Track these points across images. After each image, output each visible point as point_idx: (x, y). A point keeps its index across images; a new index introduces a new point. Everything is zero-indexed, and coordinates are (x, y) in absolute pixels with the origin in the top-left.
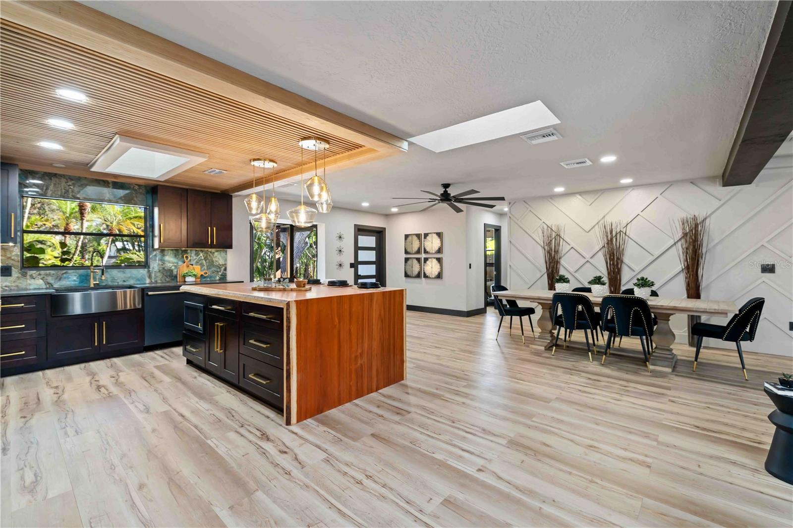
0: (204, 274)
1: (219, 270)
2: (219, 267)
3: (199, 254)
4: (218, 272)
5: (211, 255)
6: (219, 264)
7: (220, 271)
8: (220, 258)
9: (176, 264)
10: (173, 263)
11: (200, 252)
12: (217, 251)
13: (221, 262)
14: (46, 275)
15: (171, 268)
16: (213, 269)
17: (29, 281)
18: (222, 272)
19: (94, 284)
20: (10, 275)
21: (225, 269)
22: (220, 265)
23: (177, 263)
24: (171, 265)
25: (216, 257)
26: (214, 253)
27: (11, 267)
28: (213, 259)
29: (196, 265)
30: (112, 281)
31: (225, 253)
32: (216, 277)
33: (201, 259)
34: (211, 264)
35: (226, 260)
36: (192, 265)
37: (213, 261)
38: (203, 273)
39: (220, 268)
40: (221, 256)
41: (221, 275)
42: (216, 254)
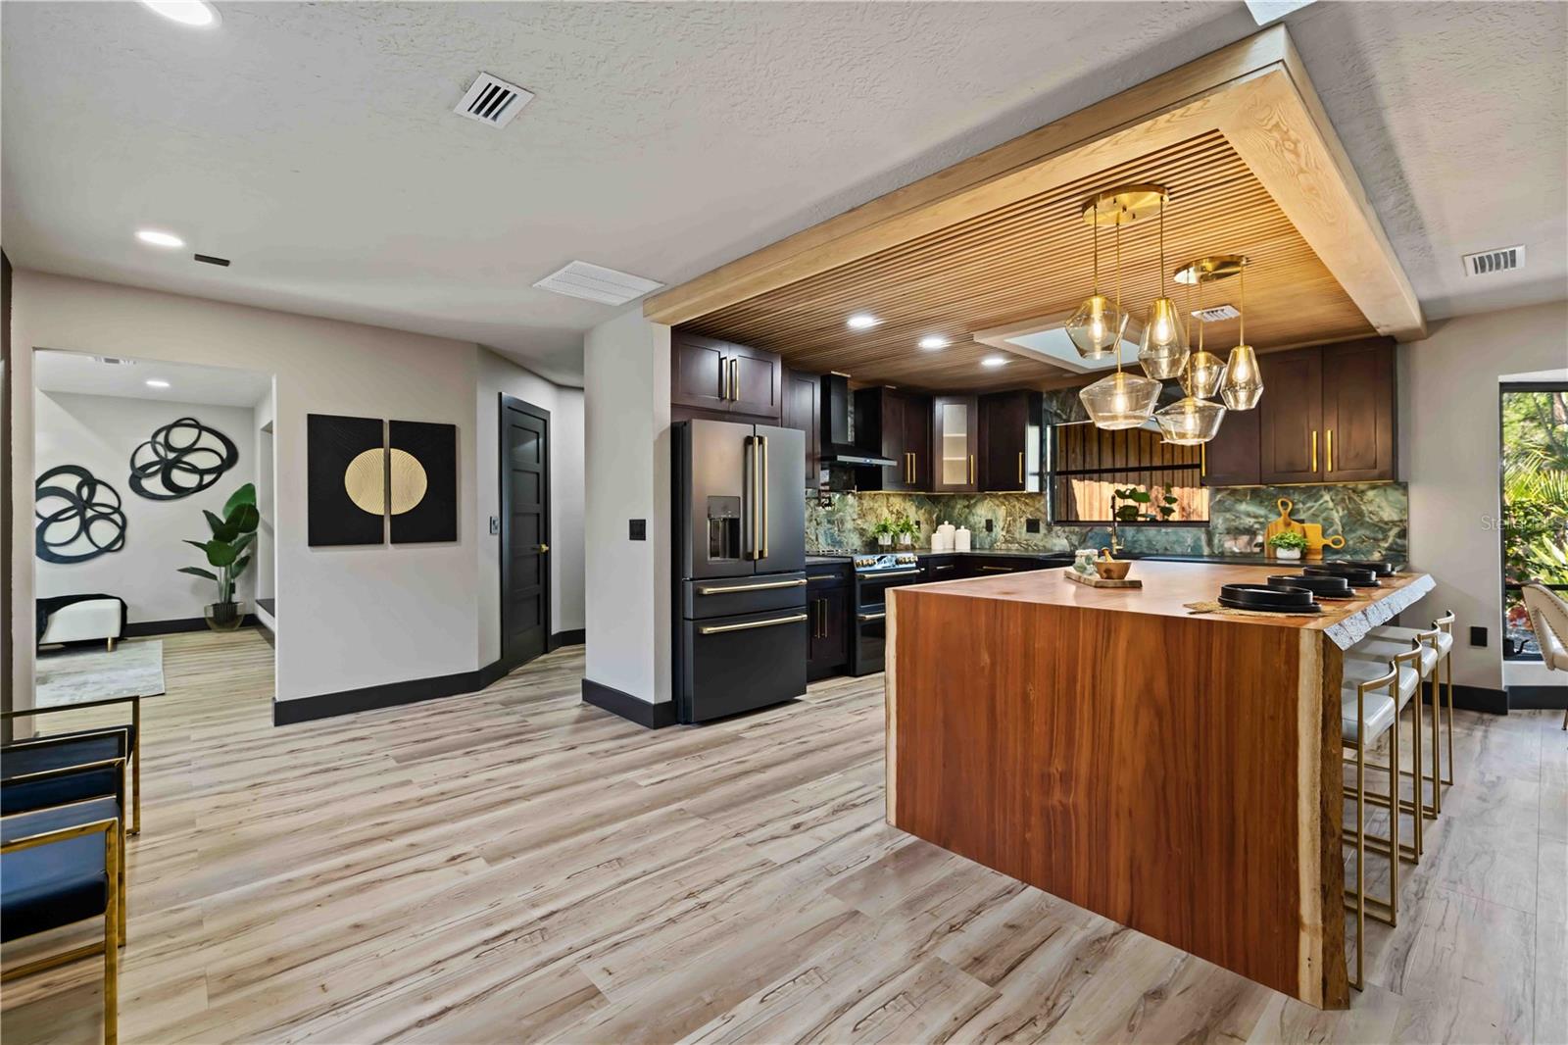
0: (1334, 542)
1: (1380, 536)
2: (1382, 527)
3: (1322, 496)
4: (1376, 540)
5: (1357, 499)
6: (1381, 521)
7: (1385, 539)
8: (1384, 504)
9: (1262, 520)
10: (1255, 517)
11: (1323, 492)
12: (1373, 488)
13: (1389, 514)
14: (1070, 532)
15: (1252, 526)
16: (1361, 532)
17: (1054, 541)
18: (1390, 540)
19: (1117, 550)
20: (1038, 531)
21: (1403, 534)
22: (1386, 523)
23: (1266, 517)
24: (1253, 520)
25: (1371, 502)
26: (1363, 492)
27: (1038, 520)
28: (1363, 508)
29: (1313, 522)
30: (1148, 548)
31: (1401, 491)
32: (1370, 552)
33: (1327, 509)
34: (1355, 519)
35: (1406, 510)
36: (1302, 521)
37: (1361, 514)
38: (1328, 542)
39: (1385, 532)
40: (1387, 499)
41: (1389, 549)
42: (1371, 494)
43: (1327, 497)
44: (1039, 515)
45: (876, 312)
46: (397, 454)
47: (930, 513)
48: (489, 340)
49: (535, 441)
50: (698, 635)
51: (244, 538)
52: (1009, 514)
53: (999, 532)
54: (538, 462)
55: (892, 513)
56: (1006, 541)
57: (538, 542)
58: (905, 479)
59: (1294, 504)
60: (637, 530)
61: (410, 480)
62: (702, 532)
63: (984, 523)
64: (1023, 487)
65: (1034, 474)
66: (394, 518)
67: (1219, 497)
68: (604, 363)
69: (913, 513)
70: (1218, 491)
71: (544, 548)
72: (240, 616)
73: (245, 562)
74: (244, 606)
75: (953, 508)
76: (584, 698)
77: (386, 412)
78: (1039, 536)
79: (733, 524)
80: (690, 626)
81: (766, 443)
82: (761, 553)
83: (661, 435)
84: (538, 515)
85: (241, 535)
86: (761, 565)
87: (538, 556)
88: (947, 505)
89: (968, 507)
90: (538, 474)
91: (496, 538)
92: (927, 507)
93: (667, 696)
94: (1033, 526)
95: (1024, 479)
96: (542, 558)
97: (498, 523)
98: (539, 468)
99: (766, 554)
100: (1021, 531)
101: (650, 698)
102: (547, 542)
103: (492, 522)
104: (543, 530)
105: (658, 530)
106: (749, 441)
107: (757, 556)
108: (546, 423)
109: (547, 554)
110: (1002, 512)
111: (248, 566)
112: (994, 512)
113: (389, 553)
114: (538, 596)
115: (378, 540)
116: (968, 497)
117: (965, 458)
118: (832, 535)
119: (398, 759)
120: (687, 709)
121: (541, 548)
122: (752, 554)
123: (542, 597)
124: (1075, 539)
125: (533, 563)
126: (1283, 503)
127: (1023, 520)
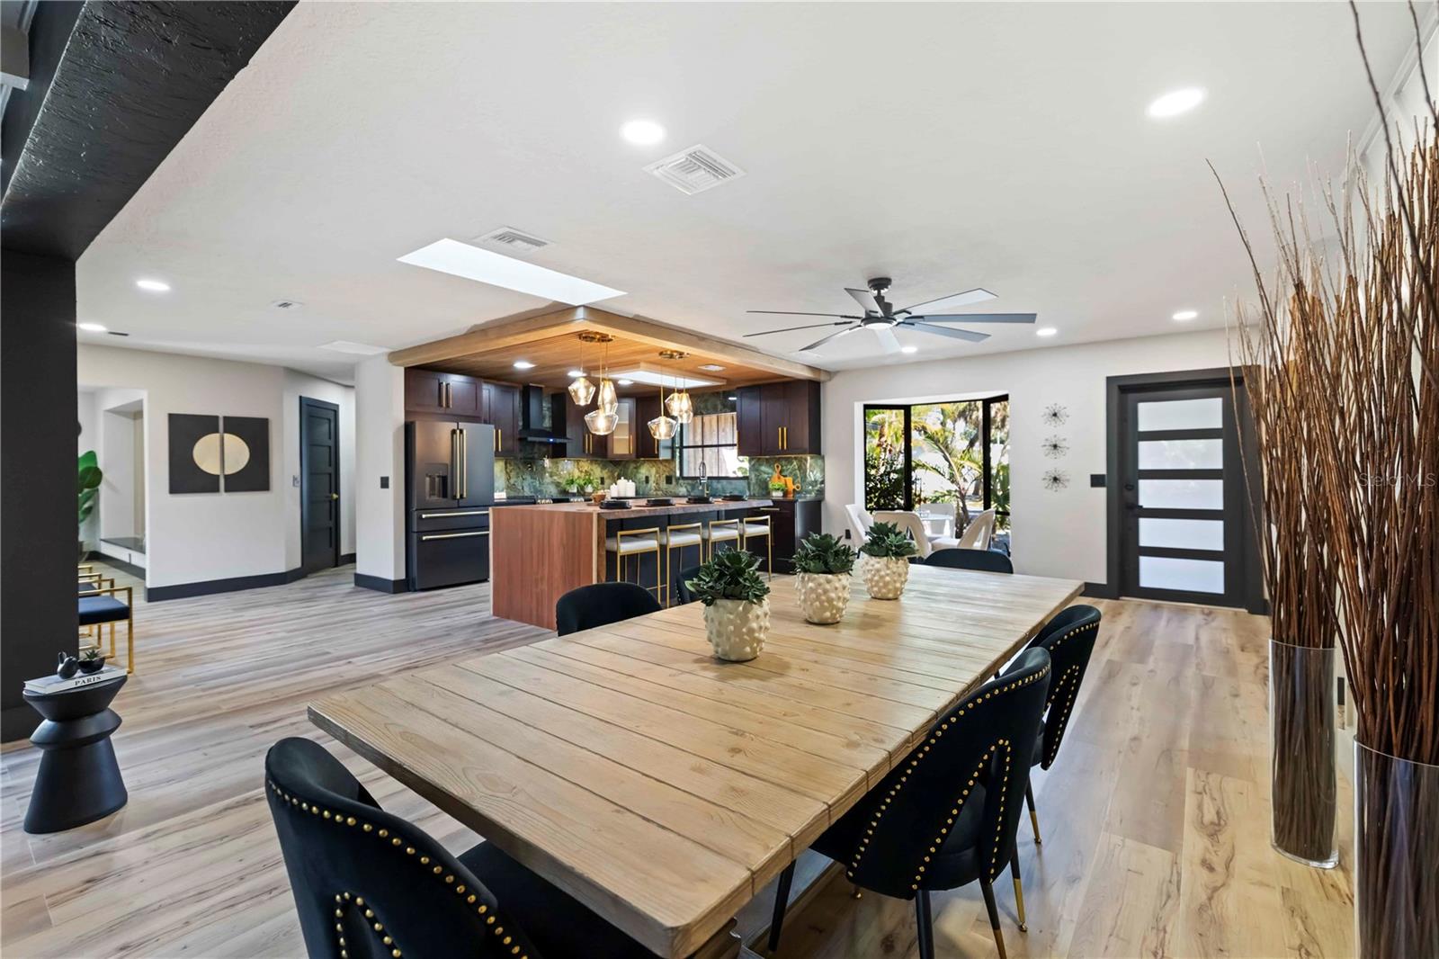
43: (795, 463)
44: (672, 473)
45: (531, 360)
46: (227, 436)
47: (612, 472)
48: (291, 365)
49: (327, 426)
50: (420, 541)
51: (88, 493)
52: (657, 472)
53: (652, 484)
54: (330, 438)
55: (581, 472)
56: (656, 490)
57: (330, 492)
58: (584, 451)
59: (782, 466)
60: (385, 483)
61: (237, 453)
62: (424, 484)
63: (644, 479)
64: (657, 456)
65: (667, 448)
66: (227, 477)
67: (753, 463)
68: (367, 378)
69: (597, 472)
70: (753, 459)
71: (335, 496)
72: (85, 553)
73: (89, 510)
74: (88, 544)
75: (628, 469)
76: (356, 585)
77: (222, 410)
78: (672, 486)
79: (444, 479)
80: (415, 536)
81: (465, 432)
82: (461, 496)
83: (399, 429)
84: (330, 474)
85: (86, 490)
86: (462, 503)
87: (330, 502)
88: (624, 466)
89: (635, 468)
90: (330, 447)
91: (298, 490)
92: (611, 469)
93: (403, 576)
94: (669, 480)
95: (658, 450)
96: (333, 504)
97: (299, 479)
98: (331, 443)
99: (465, 496)
100: (663, 485)
101: (391, 577)
102: (337, 491)
103: (295, 479)
104: (335, 486)
105: (396, 482)
106: (454, 432)
107: (458, 497)
108: (336, 412)
109: (337, 501)
110: (653, 471)
111: (91, 515)
112: (649, 471)
113: (223, 499)
114: (331, 529)
115: (215, 489)
116: (635, 462)
117: (627, 437)
118: (534, 487)
119: (234, 609)
120: (414, 583)
121: (332, 497)
122: (455, 496)
123: (333, 530)
124: (689, 487)
125: (327, 506)
126: (778, 467)
127: (664, 476)
